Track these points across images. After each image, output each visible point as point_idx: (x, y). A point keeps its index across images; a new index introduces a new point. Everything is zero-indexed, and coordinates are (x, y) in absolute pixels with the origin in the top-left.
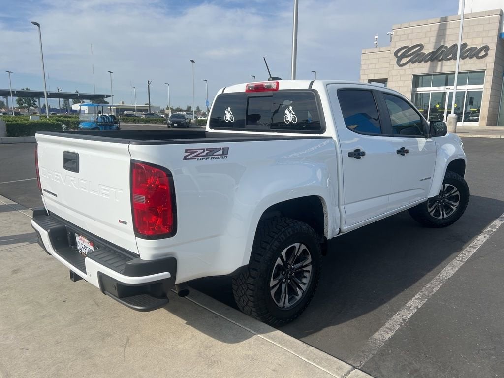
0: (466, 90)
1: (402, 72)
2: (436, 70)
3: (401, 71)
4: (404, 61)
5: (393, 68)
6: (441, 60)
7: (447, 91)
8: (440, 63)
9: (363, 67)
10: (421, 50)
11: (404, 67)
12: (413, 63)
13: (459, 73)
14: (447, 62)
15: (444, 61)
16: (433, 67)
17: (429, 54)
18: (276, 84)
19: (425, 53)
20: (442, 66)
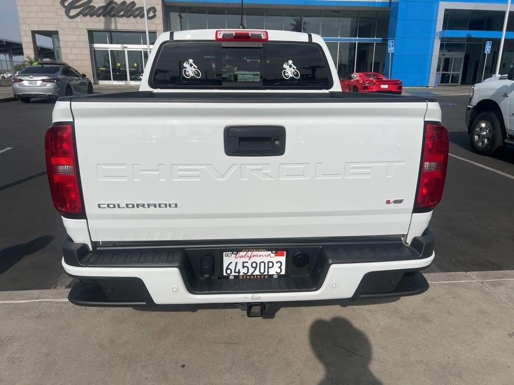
0: (142, 50)
1: (73, 25)
2: (111, 25)
3: (73, 23)
4: (73, 12)
5: (62, 20)
6: (114, 16)
7: (125, 49)
8: (113, 19)
9: (21, 15)
10: (90, 2)
11: (74, 20)
12: (85, 15)
13: (149, 32)
14: (119, 19)
15: (117, 18)
16: (108, 23)
17: (100, 8)
18: (265, 34)
19: (94, 7)
20: (115, 23)
